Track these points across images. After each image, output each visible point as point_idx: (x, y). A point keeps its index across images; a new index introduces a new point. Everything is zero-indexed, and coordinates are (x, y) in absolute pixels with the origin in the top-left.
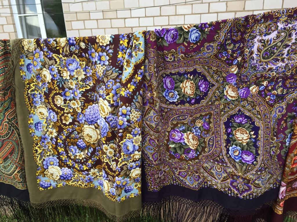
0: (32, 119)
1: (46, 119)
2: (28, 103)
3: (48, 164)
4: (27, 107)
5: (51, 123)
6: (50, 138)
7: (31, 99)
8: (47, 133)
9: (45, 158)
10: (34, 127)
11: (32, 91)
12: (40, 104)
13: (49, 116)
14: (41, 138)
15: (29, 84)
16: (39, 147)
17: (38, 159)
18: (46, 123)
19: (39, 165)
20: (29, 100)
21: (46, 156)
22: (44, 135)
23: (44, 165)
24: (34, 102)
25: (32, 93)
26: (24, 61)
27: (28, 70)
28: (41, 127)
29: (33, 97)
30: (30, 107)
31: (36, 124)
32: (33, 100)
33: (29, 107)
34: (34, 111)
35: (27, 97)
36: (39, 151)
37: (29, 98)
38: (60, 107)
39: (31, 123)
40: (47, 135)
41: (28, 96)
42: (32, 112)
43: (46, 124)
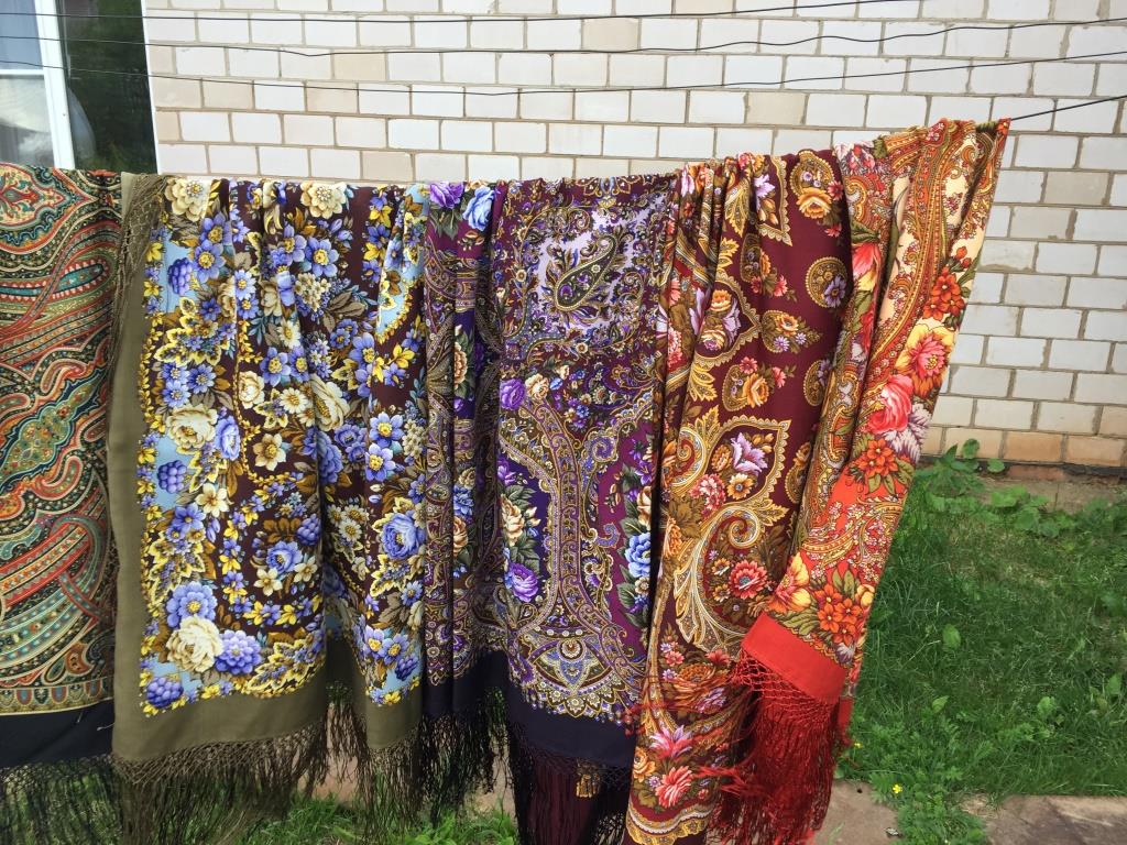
0: (152, 451)
1: (202, 451)
2: (148, 393)
3: (182, 612)
4: (142, 406)
5: (218, 466)
6: (204, 517)
7: (158, 383)
8: (198, 499)
9: (173, 590)
10: (155, 475)
11: (168, 353)
12: (187, 401)
13: (217, 441)
14: (174, 514)
15: (163, 328)
16: (160, 548)
17: (152, 592)
18: (198, 463)
19: (155, 614)
20: (152, 383)
21: (179, 580)
22: (187, 506)
23: (168, 614)
24: (165, 392)
25: (166, 361)
26: (161, 250)
27: (170, 281)
28: (181, 479)
29: (166, 375)
30: (152, 408)
31: (165, 469)
32: (164, 384)
33: (147, 406)
34: (162, 423)
35: (147, 371)
36: (159, 562)
37: (153, 375)
38: (251, 410)
39: (146, 464)
40: (194, 506)
41: (151, 371)
42: (154, 425)
43: (199, 469)
